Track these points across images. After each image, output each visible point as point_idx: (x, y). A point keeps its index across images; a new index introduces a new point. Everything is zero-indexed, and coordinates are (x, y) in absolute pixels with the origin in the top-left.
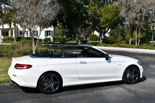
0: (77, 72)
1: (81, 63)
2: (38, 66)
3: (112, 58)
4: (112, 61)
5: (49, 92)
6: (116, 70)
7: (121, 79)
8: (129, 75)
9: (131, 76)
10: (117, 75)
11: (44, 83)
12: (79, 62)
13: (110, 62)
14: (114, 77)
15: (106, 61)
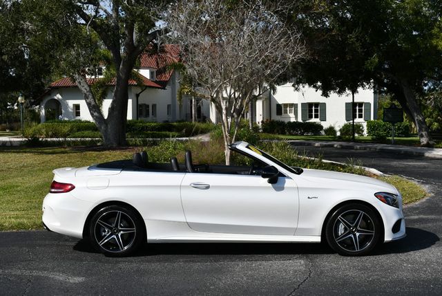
1: (196, 186)
2: (88, 188)
3: (288, 177)
4: (286, 185)
5: (111, 251)
6: (298, 213)
7: (318, 239)
8: (345, 229)
9: (349, 233)
10: (301, 226)
11: (102, 230)
12: (189, 184)
13: (282, 188)
14: (295, 231)
15: (270, 185)
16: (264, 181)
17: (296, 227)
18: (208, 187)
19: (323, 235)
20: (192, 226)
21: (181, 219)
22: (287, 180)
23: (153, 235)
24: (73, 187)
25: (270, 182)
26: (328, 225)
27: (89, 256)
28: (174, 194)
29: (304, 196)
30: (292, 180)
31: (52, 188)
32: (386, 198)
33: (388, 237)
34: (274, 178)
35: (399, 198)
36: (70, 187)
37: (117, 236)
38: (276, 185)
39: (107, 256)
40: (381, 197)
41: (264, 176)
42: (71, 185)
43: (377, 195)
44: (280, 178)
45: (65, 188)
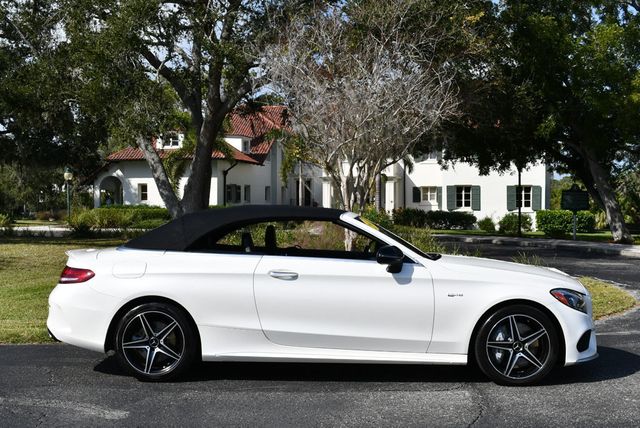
0: (256, 308)
1: (277, 275)
2: (114, 276)
3: (418, 264)
4: (415, 275)
6: (433, 318)
7: (463, 359)
10: (438, 337)
12: (266, 272)
13: (408, 281)
14: (428, 346)
15: (390, 275)
16: (380, 269)
17: (427, 338)
18: (295, 277)
19: (471, 353)
20: (269, 336)
21: (254, 324)
22: (416, 268)
23: (212, 348)
24: (93, 275)
25: (390, 270)
26: (477, 341)
27: (112, 378)
28: (243, 288)
29: (442, 292)
30: (425, 269)
31: (62, 276)
32: (567, 297)
33: (571, 357)
34: (397, 264)
35: (588, 299)
36: (89, 274)
37: (152, 350)
38: (398, 275)
39: (140, 380)
40: (560, 295)
41: (381, 261)
42: (90, 271)
43: (554, 292)
44: (406, 265)
45: (81, 275)
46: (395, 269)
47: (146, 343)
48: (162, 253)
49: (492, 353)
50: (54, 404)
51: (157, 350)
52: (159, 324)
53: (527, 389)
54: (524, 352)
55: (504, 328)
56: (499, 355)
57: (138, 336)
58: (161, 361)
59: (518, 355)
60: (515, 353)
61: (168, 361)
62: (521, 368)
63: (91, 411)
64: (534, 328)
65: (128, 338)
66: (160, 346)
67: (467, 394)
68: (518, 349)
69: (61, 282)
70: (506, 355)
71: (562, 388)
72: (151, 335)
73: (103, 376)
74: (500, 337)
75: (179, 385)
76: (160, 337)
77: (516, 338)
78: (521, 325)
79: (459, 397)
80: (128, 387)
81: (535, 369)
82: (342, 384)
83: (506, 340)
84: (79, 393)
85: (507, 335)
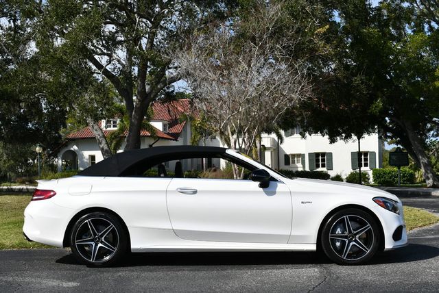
0: (168, 214)
1: (183, 191)
2: (70, 194)
3: (280, 182)
4: (278, 190)
6: (292, 219)
7: (313, 247)
10: (295, 233)
12: (175, 189)
13: (274, 193)
14: (289, 239)
15: (261, 189)
16: (254, 185)
17: (288, 233)
18: (195, 192)
19: (319, 243)
20: (179, 234)
21: (167, 225)
22: (279, 184)
23: (137, 244)
24: (55, 194)
25: (261, 186)
26: (322, 234)
27: (68, 266)
28: (159, 200)
29: (297, 200)
30: (285, 185)
31: (34, 196)
32: (384, 203)
33: (389, 244)
34: (265, 182)
36: (52, 193)
37: (96, 245)
38: (267, 189)
40: (380, 201)
41: (254, 179)
42: (53, 191)
43: (376, 200)
44: (272, 183)
45: (47, 194)
46: (264, 185)
47: (92, 240)
48: (103, 178)
49: (334, 242)
50: (27, 280)
51: (100, 245)
52: (101, 227)
53: (358, 267)
54: (355, 241)
55: (341, 225)
56: (338, 244)
57: (86, 236)
58: (102, 253)
59: (351, 244)
60: (349, 242)
61: (107, 252)
62: (354, 253)
63: (54, 283)
64: (362, 224)
65: (80, 237)
66: (102, 242)
67: (316, 270)
68: (352, 239)
69: (32, 200)
70: (343, 243)
71: (383, 266)
72: (95, 235)
73: (62, 265)
74: (339, 231)
75: (115, 269)
76: (102, 236)
77: (350, 232)
78: (353, 223)
79: (311, 272)
80: (80, 270)
81: (364, 253)
82: (229, 267)
83: (343, 233)
84: (45, 274)
85: (344, 230)
